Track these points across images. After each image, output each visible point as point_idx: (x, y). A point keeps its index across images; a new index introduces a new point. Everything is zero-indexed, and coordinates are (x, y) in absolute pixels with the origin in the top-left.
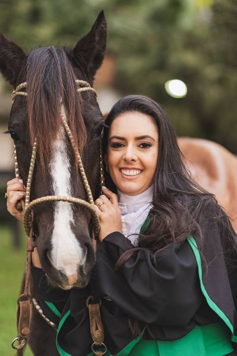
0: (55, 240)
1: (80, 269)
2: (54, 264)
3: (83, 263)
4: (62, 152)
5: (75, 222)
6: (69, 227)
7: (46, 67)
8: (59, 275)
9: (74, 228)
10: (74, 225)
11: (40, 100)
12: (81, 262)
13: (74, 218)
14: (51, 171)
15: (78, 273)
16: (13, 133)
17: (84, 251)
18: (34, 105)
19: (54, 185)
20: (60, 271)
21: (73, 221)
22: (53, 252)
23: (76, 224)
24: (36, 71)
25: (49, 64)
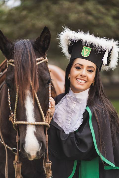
0: (27, 140)
1: (38, 153)
2: (25, 150)
3: (39, 150)
4: (29, 96)
5: (36, 131)
6: (33, 133)
7: (23, 53)
8: (28, 155)
9: (36, 134)
10: (36, 132)
11: (20, 70)
12: (38, 150)
13: (36, 129)
14: (25, 105)
15: (36, 154)
16: (8, 84)
17: (40, 145)
18: (18, 73)
19: (26, 112)
20: (28, 153)
21: (35, 131)
22: (26, 145)
23: (37, 132)
24: (18, 55)
25: (24, 52)
